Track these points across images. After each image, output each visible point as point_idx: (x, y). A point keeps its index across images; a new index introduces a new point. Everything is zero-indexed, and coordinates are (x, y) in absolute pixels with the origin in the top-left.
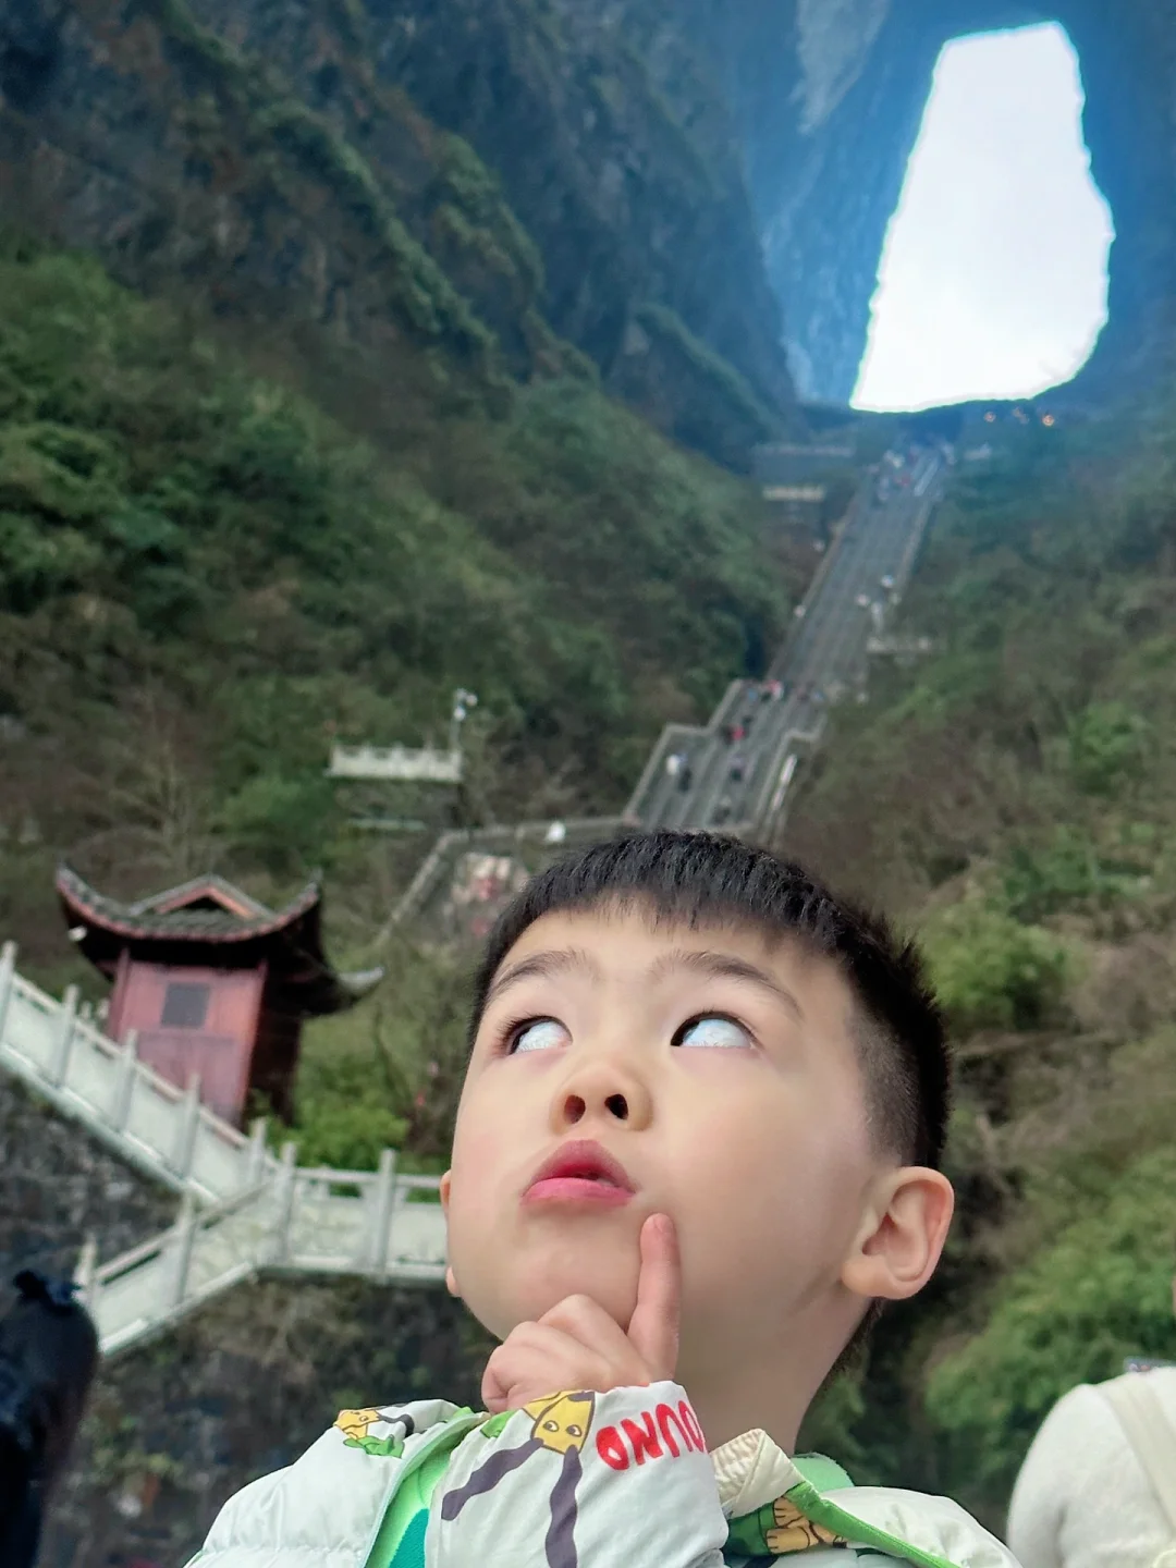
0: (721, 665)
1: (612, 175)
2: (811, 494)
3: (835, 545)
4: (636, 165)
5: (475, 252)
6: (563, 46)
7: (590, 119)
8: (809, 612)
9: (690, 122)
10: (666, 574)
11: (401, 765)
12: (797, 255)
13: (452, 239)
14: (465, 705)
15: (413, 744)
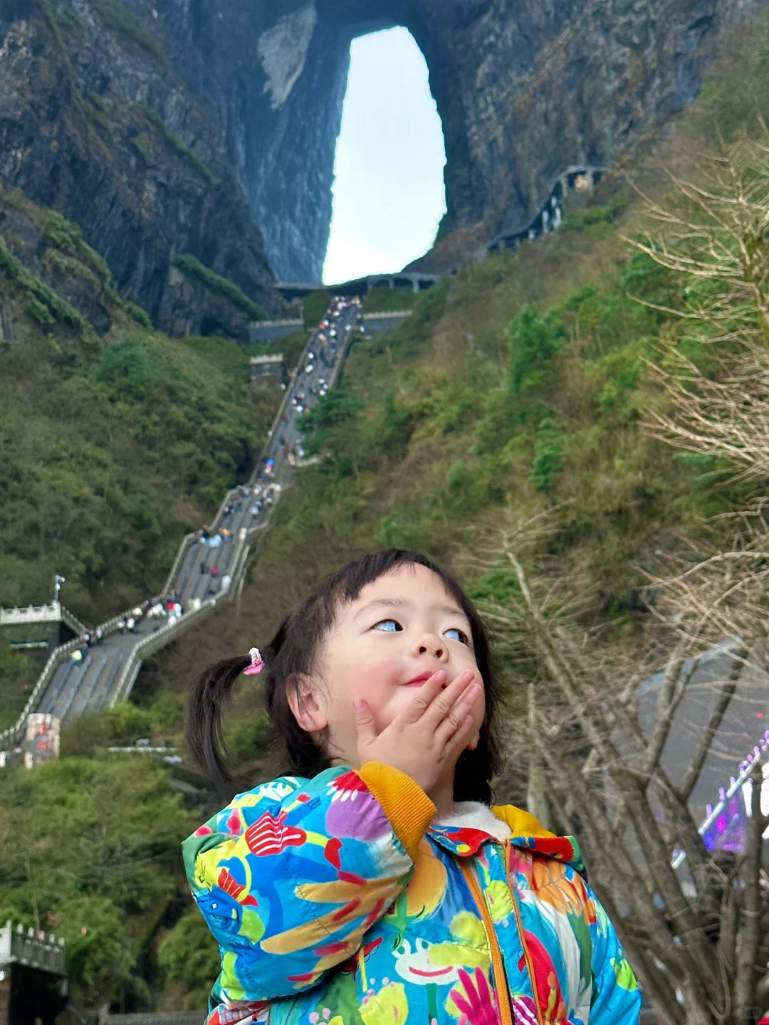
0: (221, 481)
1: (150, 191)
2: (277, 358)
3: (291, 385)
4: (162, 179)
5: (70, 271)
6: (112, 125)
7: (133, 161)
8: (274, 434)
9: (193, 145)
10: (187, 437)
11: (32, 615)
12: (281, 174)
13: (56, 268)
14: (60, 583)
15: (37, 604)
